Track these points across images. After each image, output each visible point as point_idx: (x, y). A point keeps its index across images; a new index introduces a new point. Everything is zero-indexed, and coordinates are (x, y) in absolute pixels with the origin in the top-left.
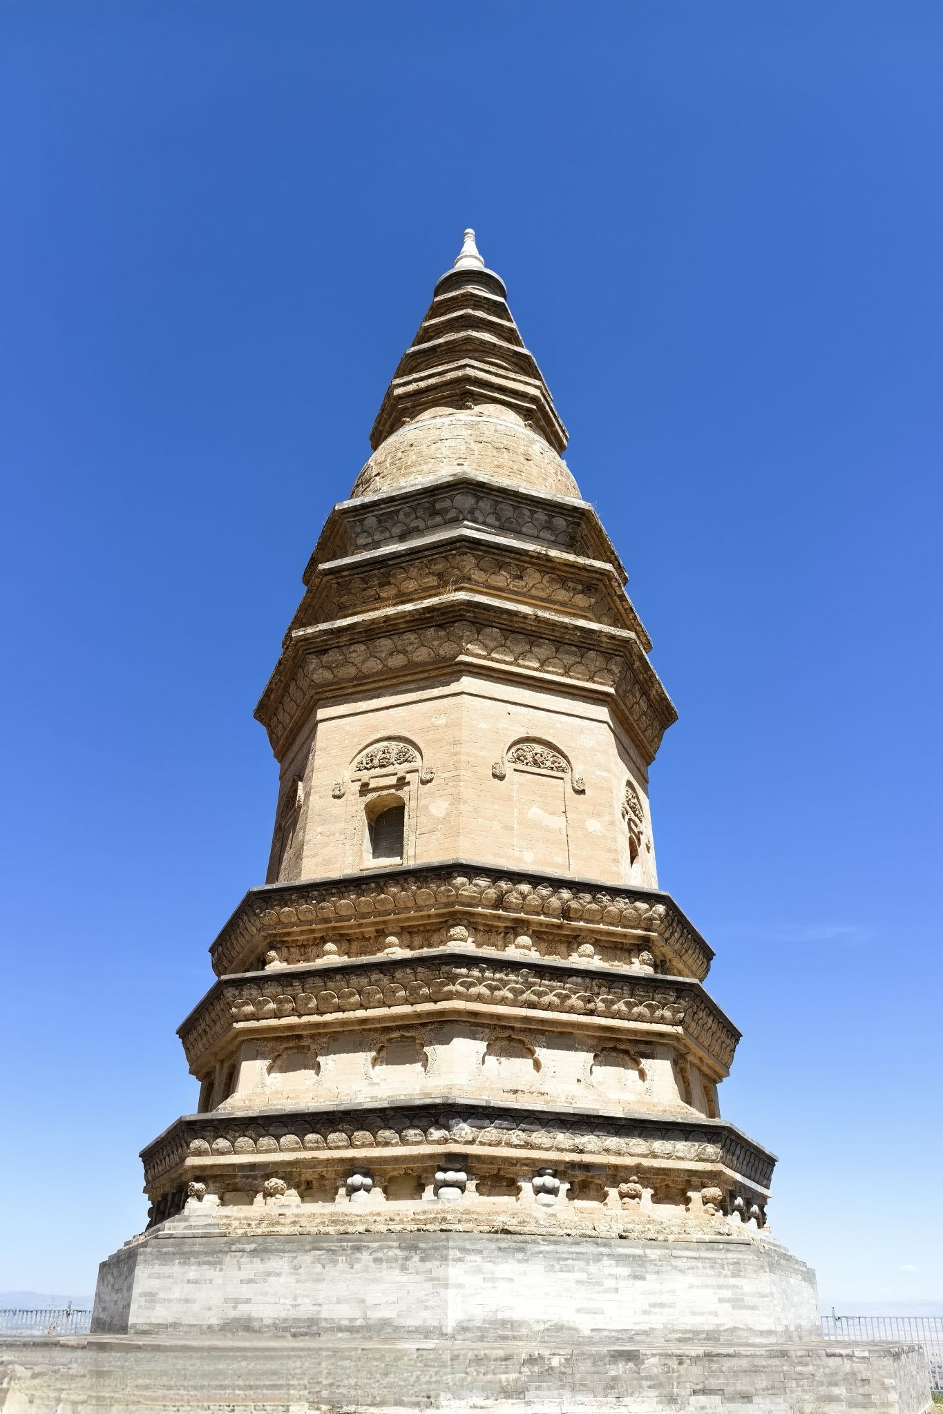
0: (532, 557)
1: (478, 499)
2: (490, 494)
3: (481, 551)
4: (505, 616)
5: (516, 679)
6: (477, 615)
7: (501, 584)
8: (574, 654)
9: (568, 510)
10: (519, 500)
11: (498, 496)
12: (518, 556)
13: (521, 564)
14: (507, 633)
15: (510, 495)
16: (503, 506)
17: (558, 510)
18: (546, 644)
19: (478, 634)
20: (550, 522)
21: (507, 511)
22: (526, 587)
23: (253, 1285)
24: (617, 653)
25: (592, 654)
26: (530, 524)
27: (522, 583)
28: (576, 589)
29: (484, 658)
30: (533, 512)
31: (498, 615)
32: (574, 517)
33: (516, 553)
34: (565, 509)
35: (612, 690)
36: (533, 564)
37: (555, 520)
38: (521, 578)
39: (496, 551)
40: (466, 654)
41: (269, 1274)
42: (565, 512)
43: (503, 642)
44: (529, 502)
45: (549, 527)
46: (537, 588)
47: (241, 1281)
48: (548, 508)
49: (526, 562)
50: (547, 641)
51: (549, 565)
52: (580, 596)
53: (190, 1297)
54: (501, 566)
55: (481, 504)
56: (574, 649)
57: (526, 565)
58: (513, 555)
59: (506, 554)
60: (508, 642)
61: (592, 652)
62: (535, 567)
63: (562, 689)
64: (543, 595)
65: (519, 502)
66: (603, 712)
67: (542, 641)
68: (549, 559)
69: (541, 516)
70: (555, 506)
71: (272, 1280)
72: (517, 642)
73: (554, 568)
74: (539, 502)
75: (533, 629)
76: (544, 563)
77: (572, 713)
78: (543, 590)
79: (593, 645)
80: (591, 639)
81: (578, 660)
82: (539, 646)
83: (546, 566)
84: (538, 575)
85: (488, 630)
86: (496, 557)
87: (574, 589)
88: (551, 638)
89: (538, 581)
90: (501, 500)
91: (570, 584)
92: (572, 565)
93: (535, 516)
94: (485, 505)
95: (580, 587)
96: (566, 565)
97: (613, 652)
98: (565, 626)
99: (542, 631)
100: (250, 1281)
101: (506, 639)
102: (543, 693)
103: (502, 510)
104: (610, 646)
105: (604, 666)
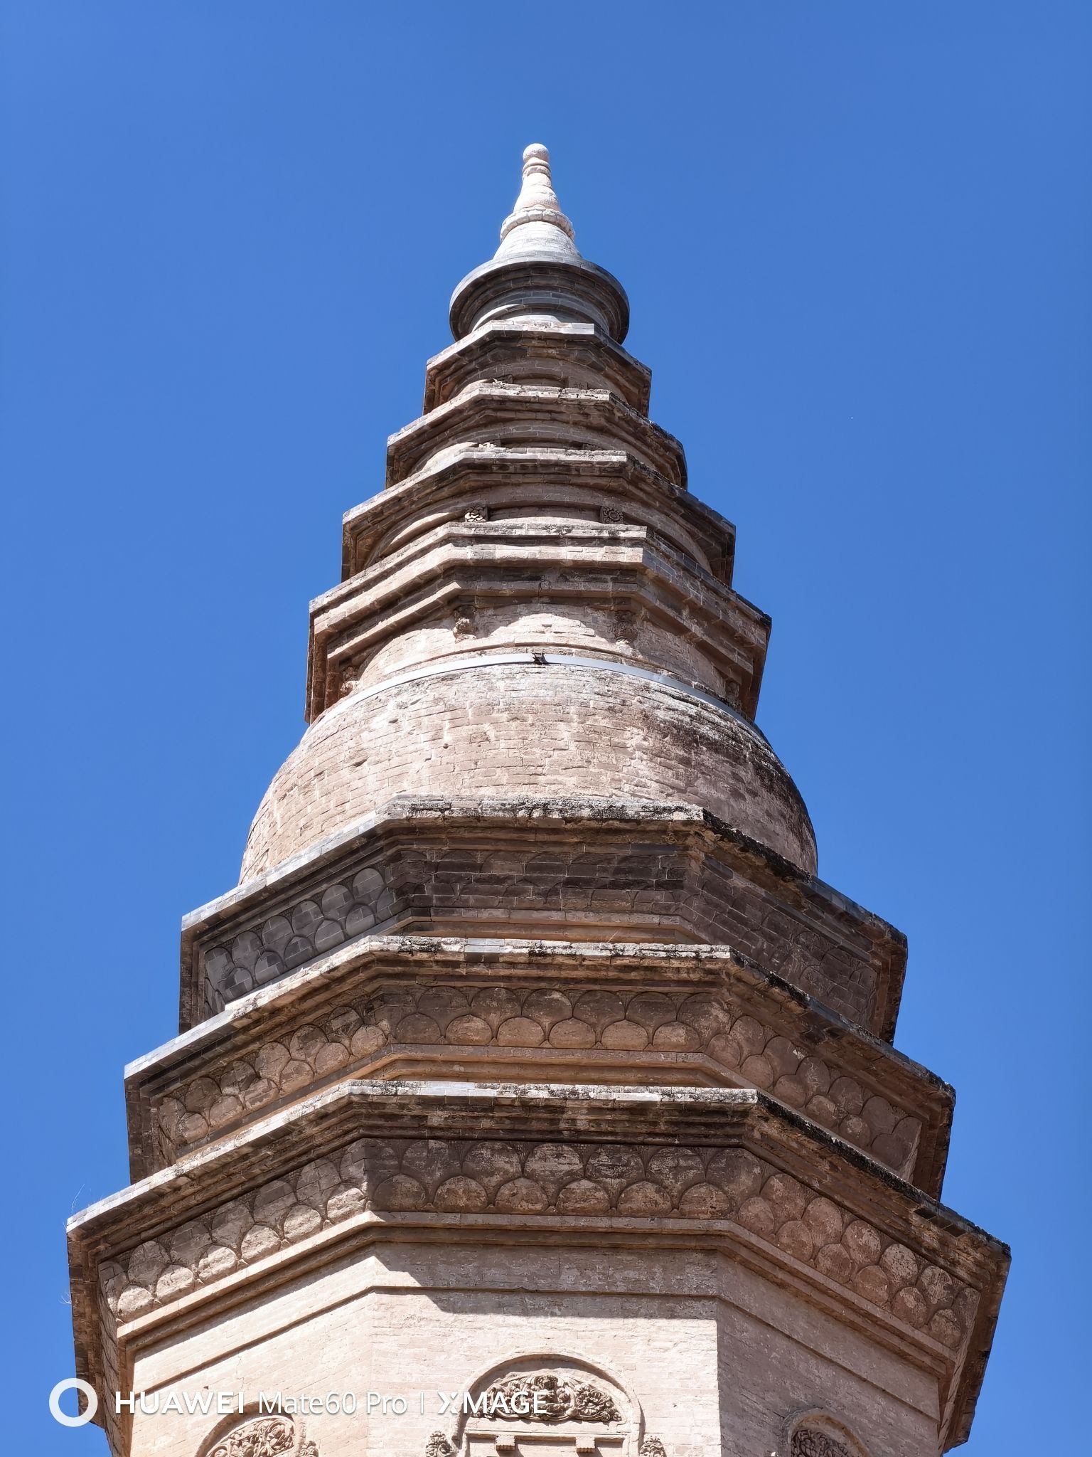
0: (245, 1029)
1: (228, 949)
2: (240, 924)
3: (175, 1080)
4: (148, 1210)
5: (211, 1311)
6: (111, 1239)
7: (231, 1115)
8: (280, 1194)
9: (363, 847)
10: (283, 897)
11: (254, 917)
12: (228, 1045)
13: (244, 1052)
14: (165, 1238)
15: (265, 900)
16: (271, 928)
17: (349, 861)
18: (229, 1211)
19: (126, 1272)
20: (352, 893)
21: (278, 930)
22: (270, 1088)
24: (348, 1138)
25: (308, 1171)
26: (325, 924)
27: (261, 1086)
28: (348, 1026)
29: (152, 1307)
30: (317, 899)
31: (138, 1216)
32: (380, 851)
33: (220, 1042)
34: (356, 851)
35: (367, 1217)
36: (258, 1038)
37: (358, 884)
38: (257, 1077)
39: (196, 1062)
40: (125, 1321)
42: (363, 854)
43: (167, 1258)
44: (299, 888)
45: (356, 903)
46: (288, 1076)
48: (332, 871)
49: (246, 1044)
50: (230, 1205)
51: (281, 1018)
52: (361, 1033)
54: (217, 1082)
55: (237, 954)
56: (277, 1184)
57: (251, 1047)
58: (219, 1049)
59: (210, 1055)
60: (173, 1252)
61: (307, 1168)
62: (267, 1039)
63: (289, 1274)
64: (304, 1080)
65: (286, 901)
66: (370, 1270)
67: (222, 1209)
68: (273, 1010)
69: (334, 894)
70: (341, 859)
72: (187, 1240)
73: (293, 1019)
74: (313, 875)
75: (199, 1198)
76: (271, 1023)
77: (310, 1312)
78: (298, 1071)
79: (300, 1155)
80: (294, 1145)
81: (291, 1200)
82: (223, 1222)
83: (280, 1025)
84: (279, 1050)
85: (138, 1253)
86: (203, 1072)
87: (346, 1028)
88: (235, 1191)
89: (284, 1060)
90: (260, 921)
91: (336, 1024)
92: (310, 991)
93: (325, 901)
94: (244, 950)
95: (353, 1016)
96: (304, 998)
97: (341, 1141)
98: (240, 1157)
99: (212, 1192)
101: (168, 1248)
102: (261, 1304)
103: (272, 935)
104: (328, 1135)
105: (337, 1180)
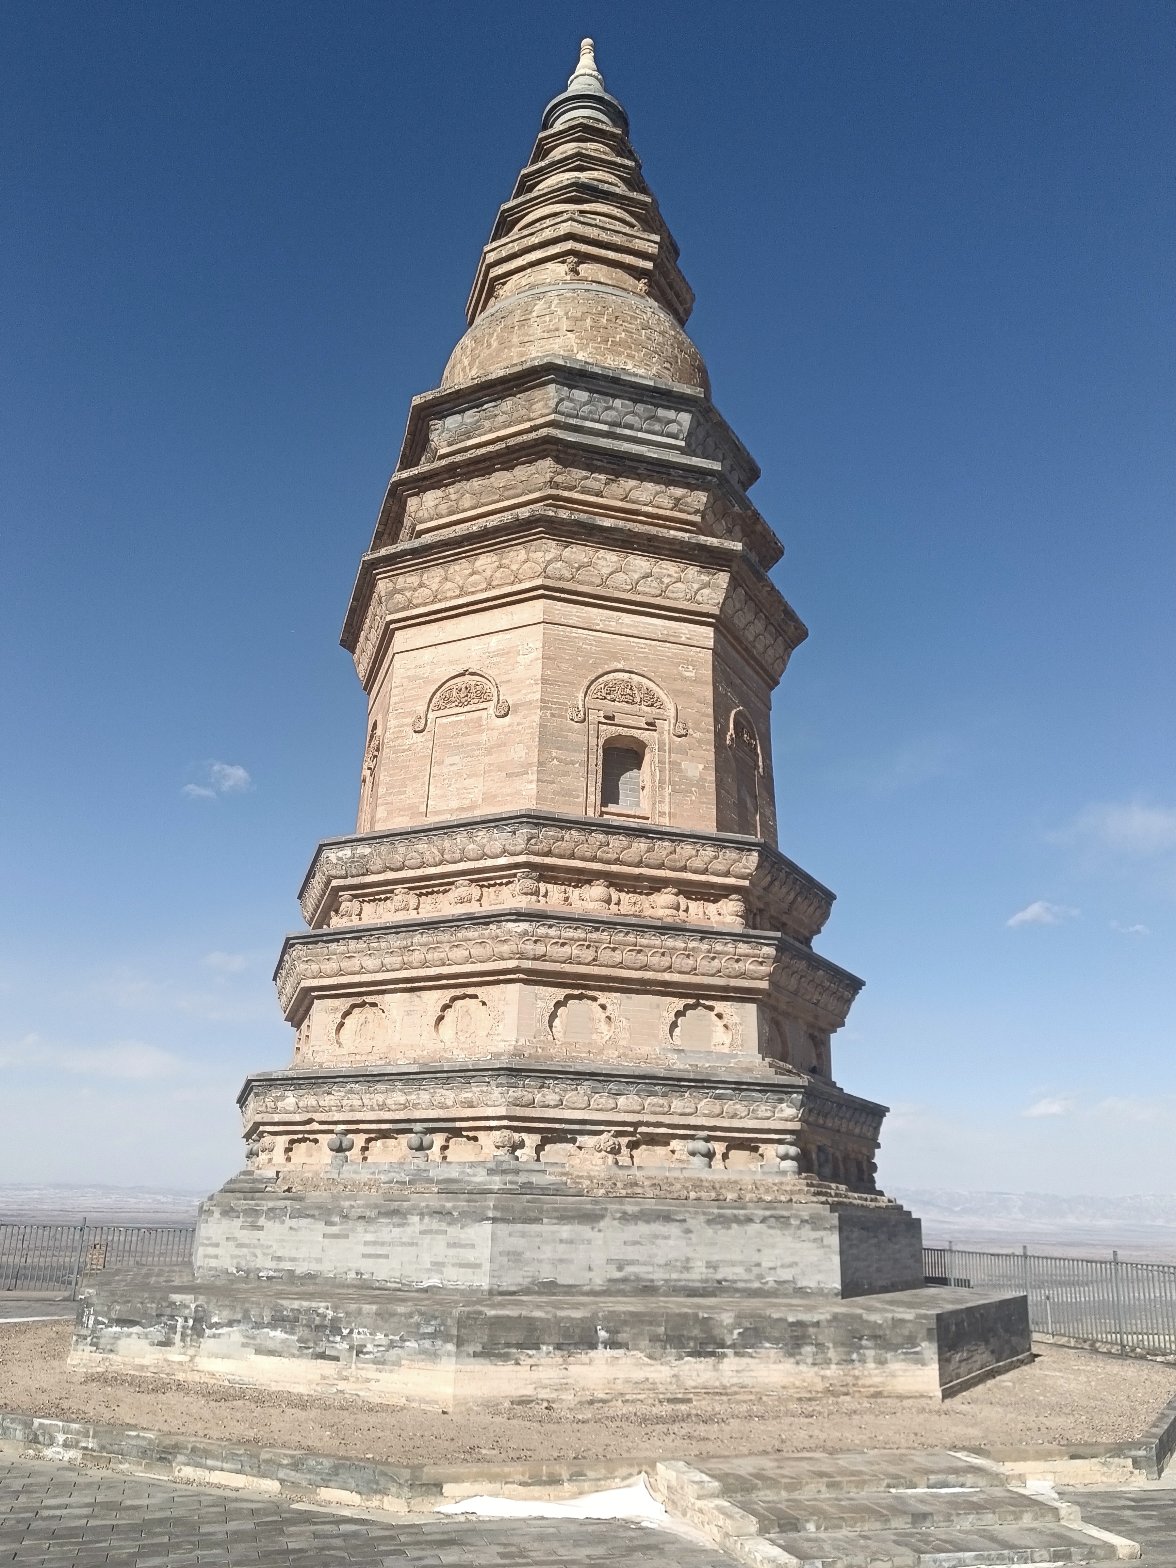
23: (638, 1247)
41: (656, 1237)
47: (625, 1243)
53: (565, 1257)
71: (659, 1242)
100: (636, 1243)
